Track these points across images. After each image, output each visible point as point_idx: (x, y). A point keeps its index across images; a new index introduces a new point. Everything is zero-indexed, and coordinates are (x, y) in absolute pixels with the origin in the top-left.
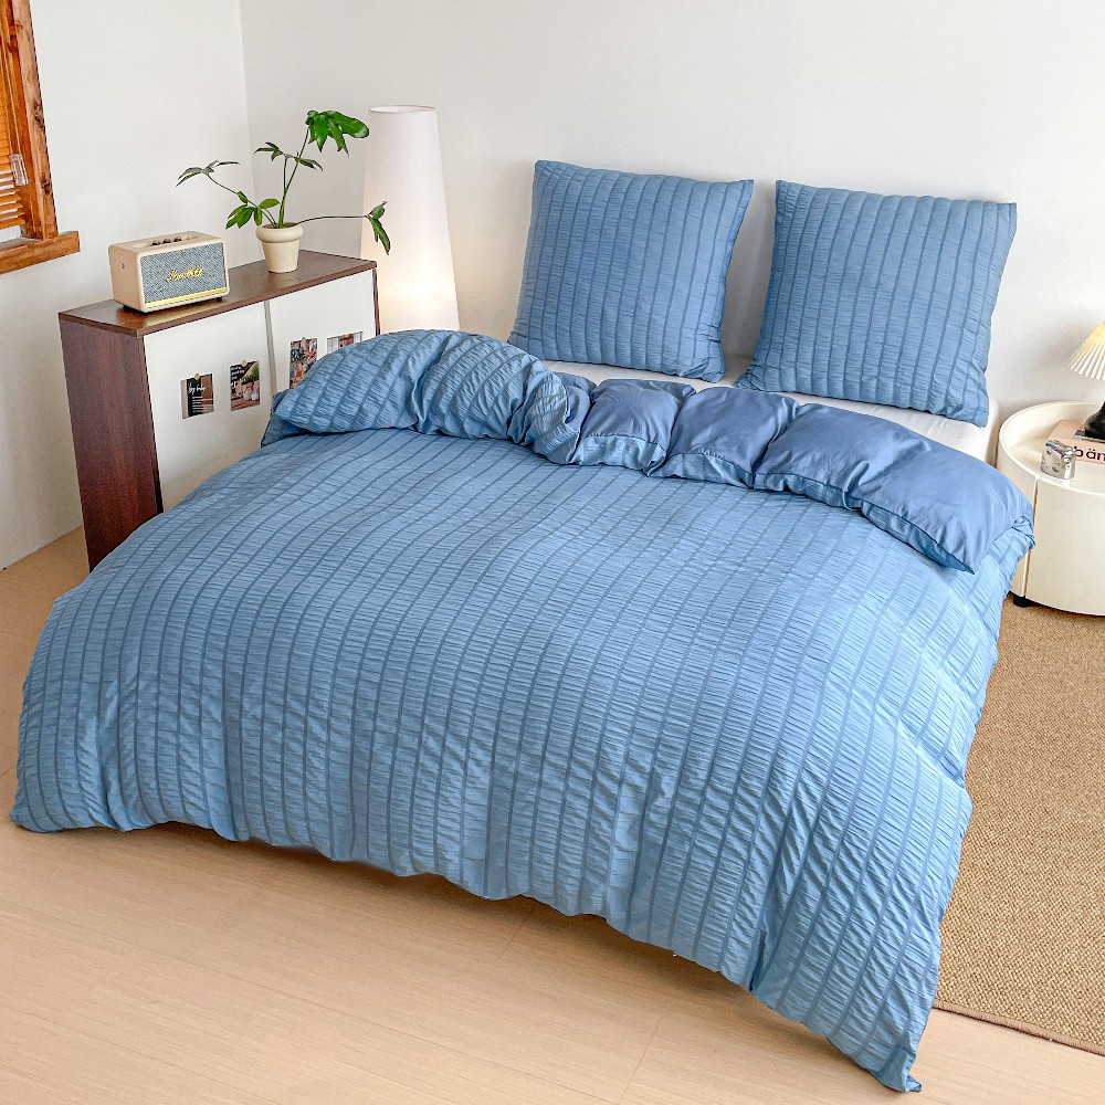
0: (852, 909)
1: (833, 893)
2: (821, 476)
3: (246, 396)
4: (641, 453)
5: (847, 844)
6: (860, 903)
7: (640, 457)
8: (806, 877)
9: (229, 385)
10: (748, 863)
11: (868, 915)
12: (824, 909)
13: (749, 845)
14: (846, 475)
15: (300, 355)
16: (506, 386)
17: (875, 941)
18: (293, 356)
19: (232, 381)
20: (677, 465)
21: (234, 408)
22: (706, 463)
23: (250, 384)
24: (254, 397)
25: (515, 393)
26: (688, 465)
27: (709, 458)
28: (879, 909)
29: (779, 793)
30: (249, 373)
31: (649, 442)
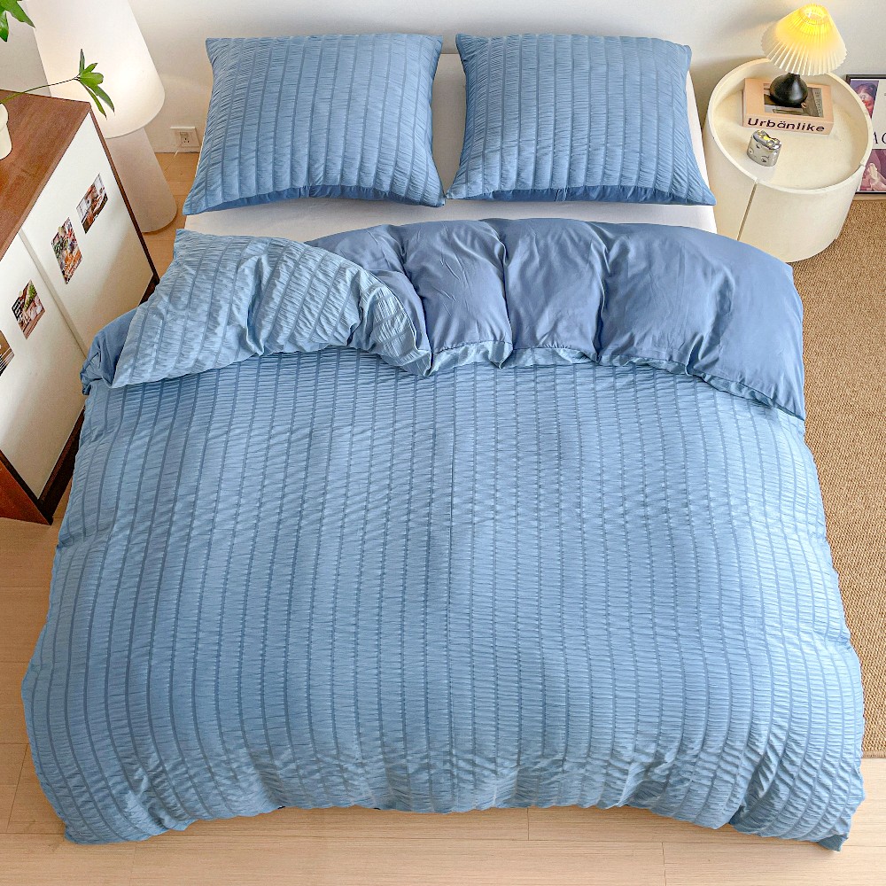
0: (813, 793)
1: (799, 788)
2: (664, 355)
3: (32, 317)
4: (490, 352)
5: (807, 760)
6: (818, 788)
7: (490, 356)
8: (777, 782)
9: (16, 323)
10: (736, 784)
11: (824, 794)
12: (792, 796)
13: (734, 776)
14: (686, 351)
15: (62, 245)
16: (342, 315)
17: (830, 804)
18: (57, 251)
19: (17, 318)
20: (528, 359)
21: (27, 336)
22: (555, 354)
23: (31, 305)
24: (38, 311)
25: (353, 319)
26: (537, 357)
27: (557, 350)
28: (831, 787)
29: (757, 746)
30: (28, 297)
31: (495, 339)
